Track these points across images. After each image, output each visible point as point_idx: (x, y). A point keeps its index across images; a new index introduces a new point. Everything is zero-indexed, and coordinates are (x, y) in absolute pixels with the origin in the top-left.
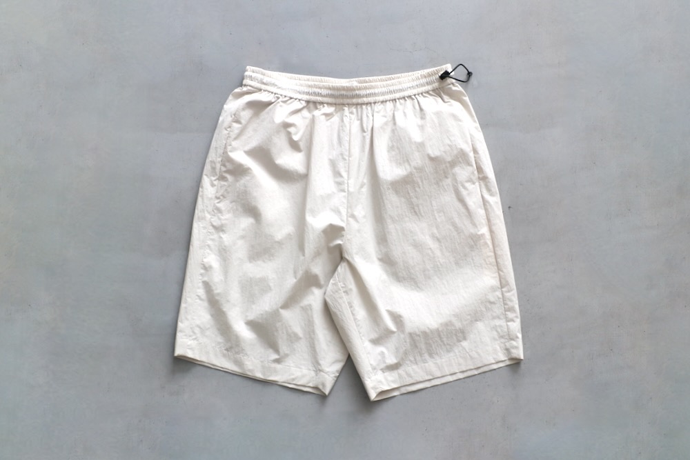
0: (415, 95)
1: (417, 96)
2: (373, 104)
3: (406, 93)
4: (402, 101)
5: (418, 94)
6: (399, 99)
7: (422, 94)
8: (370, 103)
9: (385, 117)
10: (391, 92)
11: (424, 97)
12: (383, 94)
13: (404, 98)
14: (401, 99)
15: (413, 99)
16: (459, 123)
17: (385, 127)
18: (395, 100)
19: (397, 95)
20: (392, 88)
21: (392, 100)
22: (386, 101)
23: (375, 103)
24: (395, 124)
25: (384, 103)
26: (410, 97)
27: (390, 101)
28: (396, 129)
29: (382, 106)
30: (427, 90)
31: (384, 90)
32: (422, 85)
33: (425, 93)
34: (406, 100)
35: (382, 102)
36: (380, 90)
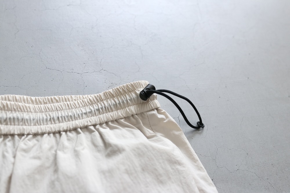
0: (95, 126)
1: (98, 127)
2: (16, 137)
3: (79, 123)
4: (72, 135)
5: (101, 124)
6: (66, 131)
7: (107, 123)
8: (13, 135)
9: (39, 158)
10: (52, 120)
11: (112, 128)
12: (38, 122)
13: (75, 129)
14: (70, 131)
15: (91, 132)
16: (178, 167)
17: (37, 177)
18: (59, 132)
19: (64, 125)
20: (54, 115)
21: (54, 133)
22: (42, 134)
23: (21, 135)
24: (56, 171)
25: (39, 137)
26: (86, 128)
27: (49, 133)
28: (58, 179)
29: (34, 141)
30: (115, 117)
31: (40, 116)
32: (107, 109)
33: (112, 121)
34: (78, 133)
35: (35, 135)
36: (33, 116)
